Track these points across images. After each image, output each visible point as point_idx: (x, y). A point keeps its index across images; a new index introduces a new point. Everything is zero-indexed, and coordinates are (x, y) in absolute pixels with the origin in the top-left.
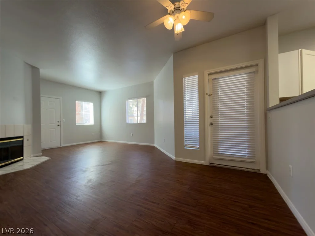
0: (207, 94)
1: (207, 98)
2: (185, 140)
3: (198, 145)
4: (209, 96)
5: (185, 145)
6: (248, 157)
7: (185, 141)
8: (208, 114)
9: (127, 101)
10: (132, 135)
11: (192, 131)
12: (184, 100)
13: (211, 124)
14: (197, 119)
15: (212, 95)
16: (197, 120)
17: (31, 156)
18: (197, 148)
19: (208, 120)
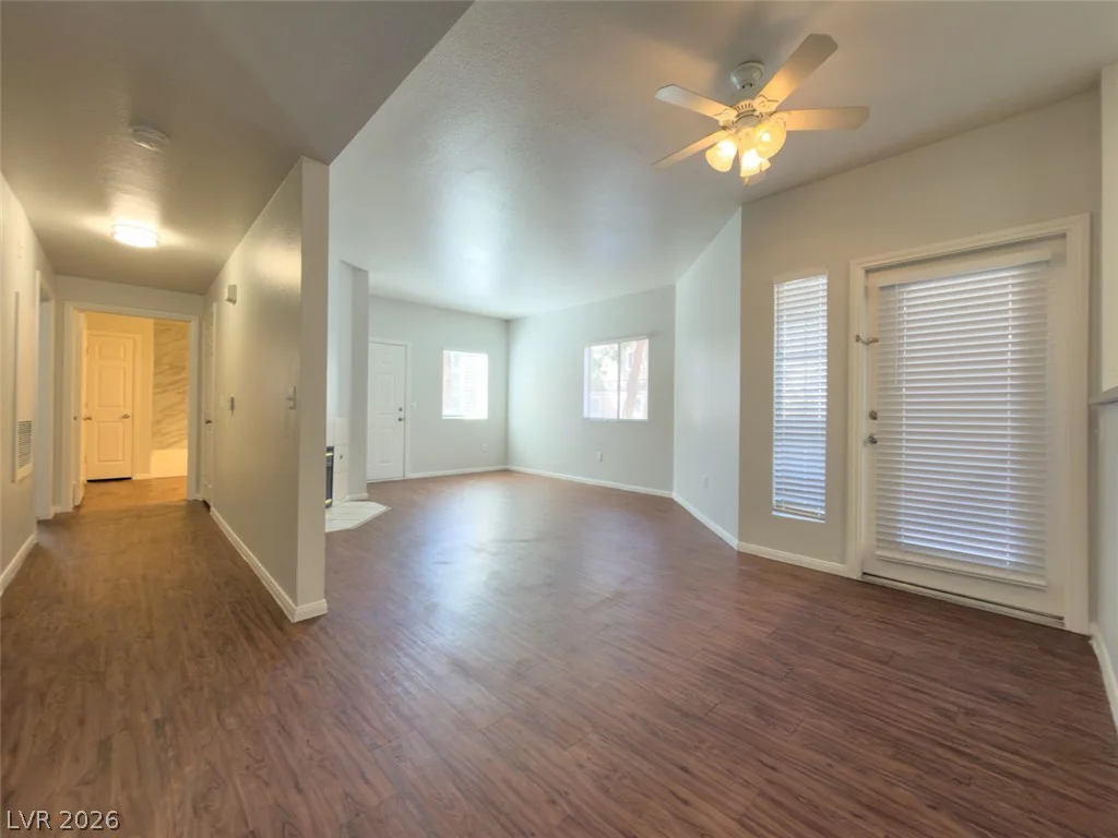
0: (858, 339)
1: (860, 353)
2: (775, 486)
3: (821, 507)
4: (867, 343)
5: (774, 503)
6: (1012, 567)
7: (774, 491)
8: (861, 404)
9: (586, 350)
10: (599, 458)
11: (802, 453)
12: (776, 357)
13: (873, 441)
14: (821, 414)
15: (875, 341)
16: (820, 418)
18: (819, 516)
19: (861, 427)
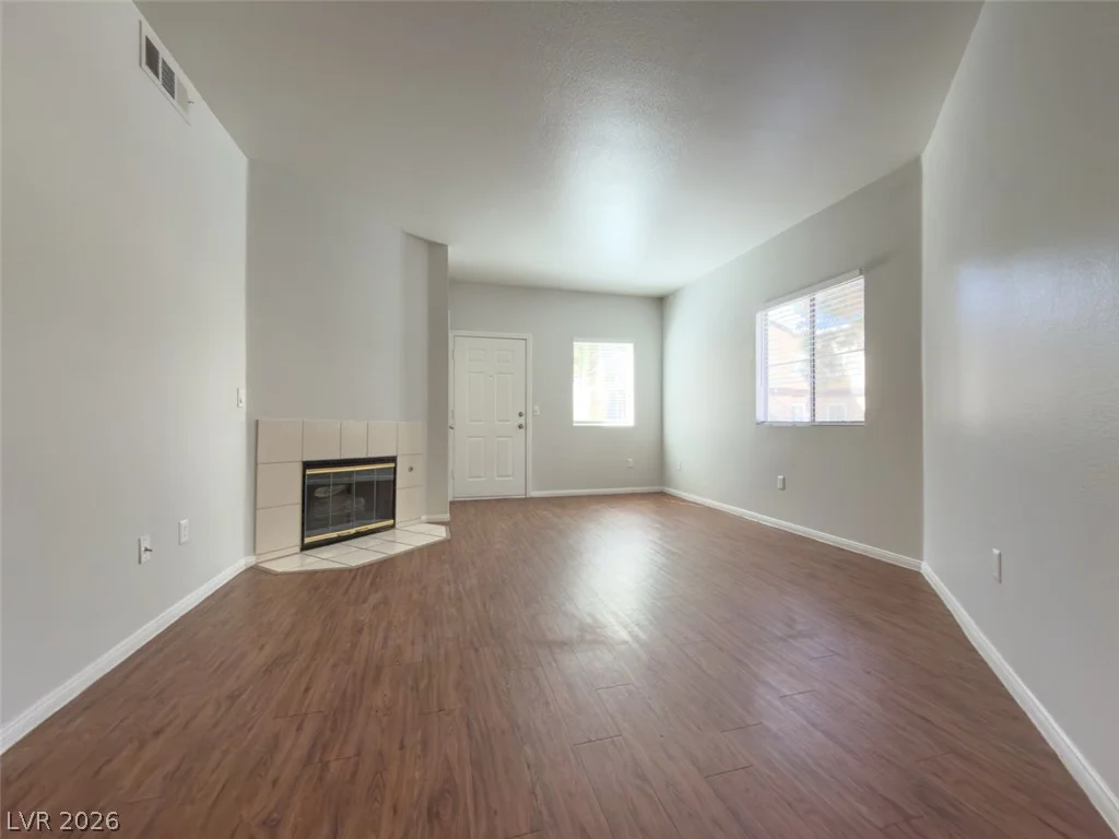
9: (759, 316)
10: (780, 485)
17: (419, 518)
